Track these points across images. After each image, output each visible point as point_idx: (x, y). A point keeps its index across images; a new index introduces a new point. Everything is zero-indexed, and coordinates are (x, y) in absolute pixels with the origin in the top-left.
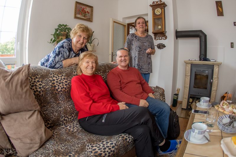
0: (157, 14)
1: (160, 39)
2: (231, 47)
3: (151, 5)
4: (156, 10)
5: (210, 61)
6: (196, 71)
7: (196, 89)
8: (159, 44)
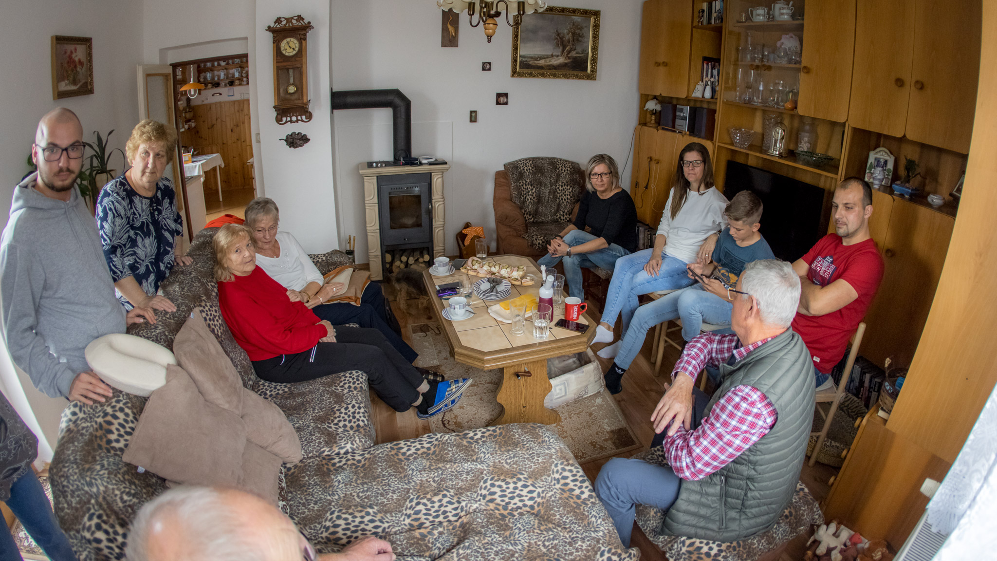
0: (287, 54)
1: (291, 121)
2: (471, 121)
3: (269, 27)
4: (285, 41)
5: (421, 164)
6: (390, 191)
7: (397, 231)
8: (291, 135)
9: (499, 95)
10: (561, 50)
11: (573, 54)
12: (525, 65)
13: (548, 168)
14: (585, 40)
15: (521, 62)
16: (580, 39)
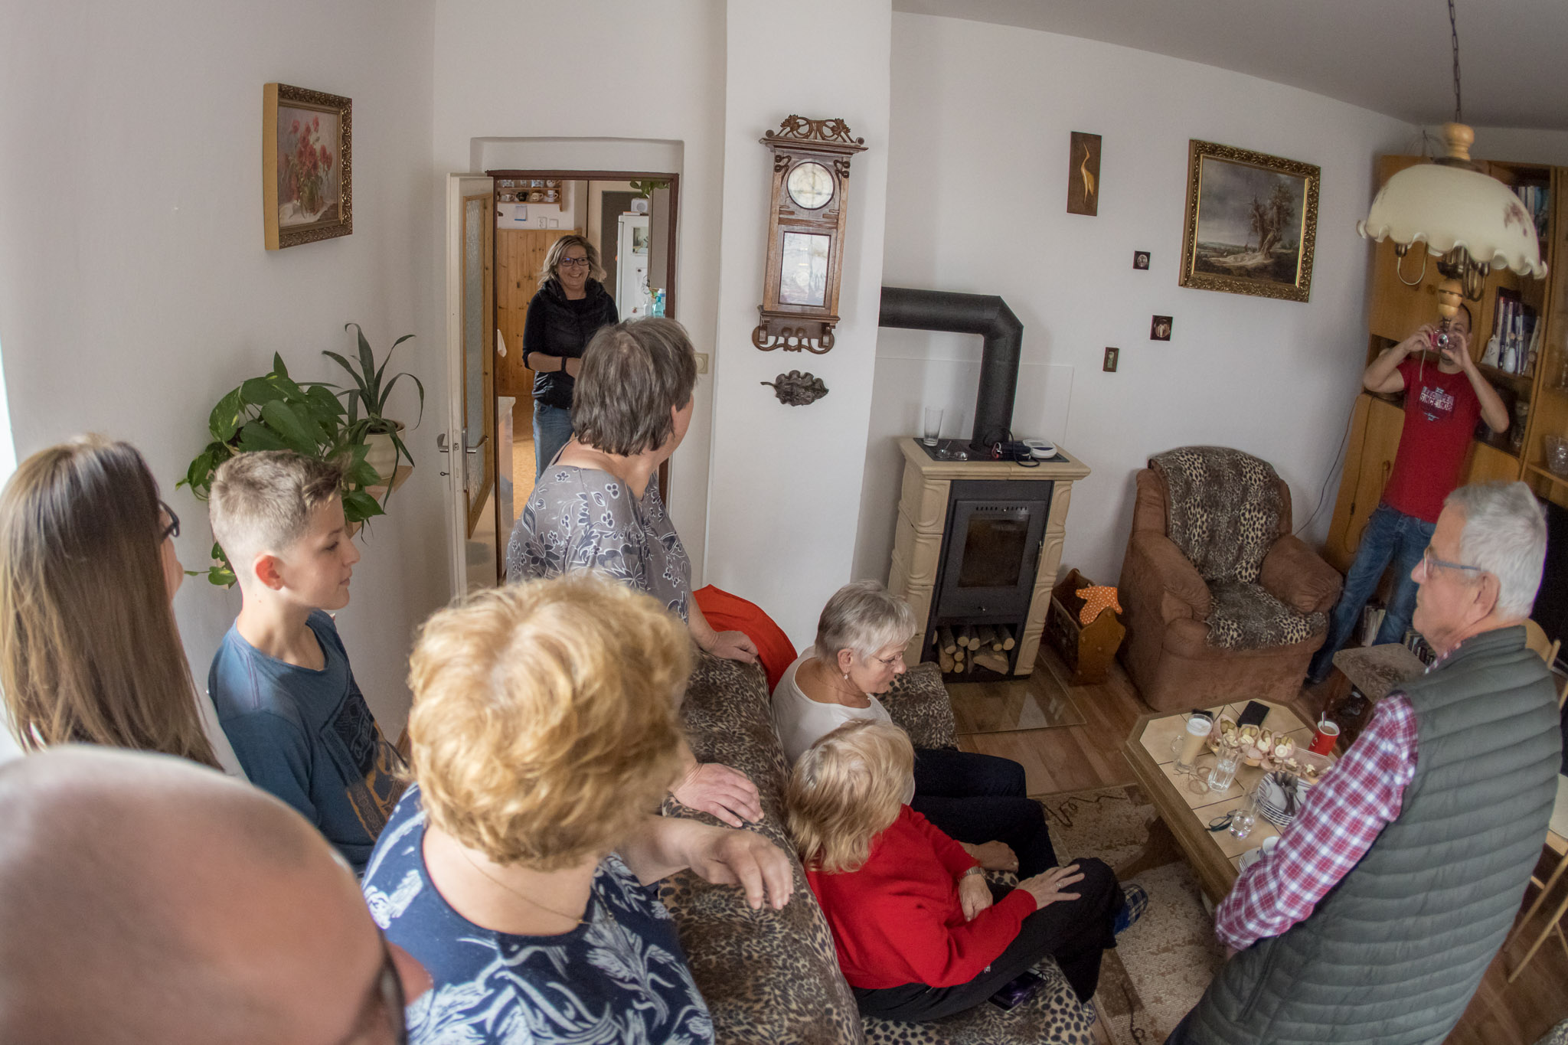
2: (1106, 369)
3: (770, 133)
4: (800, 171)
6: (973, 511)
7: (970, 590)
8: (788, 376)
9: (1157, 320)
10: (1259, 239)
11: (1277, 248)
12: (1204, 265)
13: (1229, 473)
14: (1296, 221)
15: (1198, 257)
16: (1288, 218)
